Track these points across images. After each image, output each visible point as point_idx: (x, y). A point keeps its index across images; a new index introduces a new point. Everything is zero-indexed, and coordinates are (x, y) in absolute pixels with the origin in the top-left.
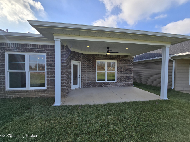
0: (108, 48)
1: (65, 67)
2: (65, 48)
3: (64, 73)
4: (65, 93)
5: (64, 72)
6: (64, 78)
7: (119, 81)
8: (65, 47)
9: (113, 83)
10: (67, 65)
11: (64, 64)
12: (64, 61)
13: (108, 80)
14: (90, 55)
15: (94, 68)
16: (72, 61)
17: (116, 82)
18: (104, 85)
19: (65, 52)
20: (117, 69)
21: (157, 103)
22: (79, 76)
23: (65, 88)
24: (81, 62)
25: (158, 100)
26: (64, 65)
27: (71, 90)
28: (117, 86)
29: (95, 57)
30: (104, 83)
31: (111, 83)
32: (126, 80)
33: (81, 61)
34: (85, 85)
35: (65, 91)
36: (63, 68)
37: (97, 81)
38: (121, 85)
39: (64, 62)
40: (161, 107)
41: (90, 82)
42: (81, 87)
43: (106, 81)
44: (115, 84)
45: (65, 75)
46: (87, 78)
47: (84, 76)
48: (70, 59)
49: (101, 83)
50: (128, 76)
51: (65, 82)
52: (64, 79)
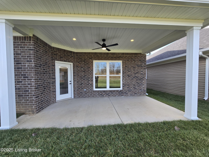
0: (104, 40)
1: (32, 68)
2: (33, 40)
3: (32, 77)
4: (34, 107)
5: (31, 75)
6: (32, 84)
7: (126, 88)
8: (32, 38)
9: (117, 91)
10: (35, 66)
11: (32, 64)
12: (31, 59)
13: (110, 87)
14: (85, 53)
15: (91, 72)
16: (56, 62)
17: (122, 89)
18: (105, 95)
19: (32, 46)
20: (123, 72)
21: (176, 128)
22: (70, 83)
23: (33, 100)
24: (72, 64)
25: (180, 121)
26: (32, 66)
27: (54, 101)
28: (123, 95)
29: (91, 56)
30: (104, 91)
31: (114, 91)
32: (137, 87)
33: (72, 62)
34: (78, 94)
35: (34, 105)
36: (30, 70)
37: (95, 89)
38: (129, 94)
39: (31, 61)
40: (184, 140)
41: (85, 90)
42: (73, 97)
43: (108, 89)
44: (120, 93)
45: (33, 80)
46: (82, 85)
47: (77, 82)
48: (53, 59)
49: (101, 91)
50: (139, 81)
51: (33, 91)
52: (31, 86)
